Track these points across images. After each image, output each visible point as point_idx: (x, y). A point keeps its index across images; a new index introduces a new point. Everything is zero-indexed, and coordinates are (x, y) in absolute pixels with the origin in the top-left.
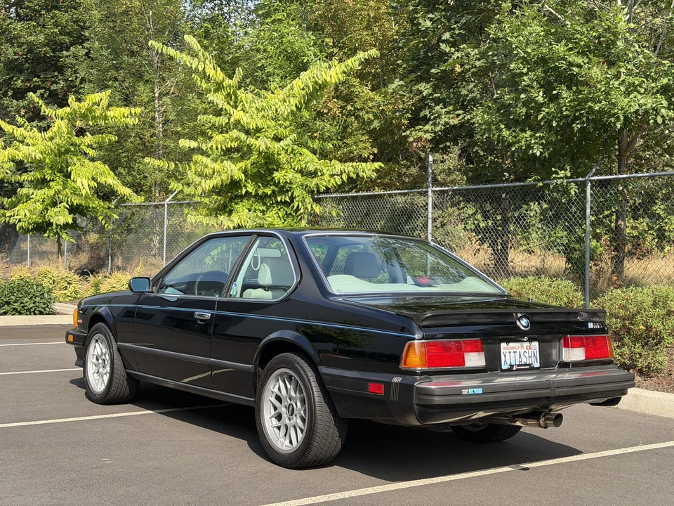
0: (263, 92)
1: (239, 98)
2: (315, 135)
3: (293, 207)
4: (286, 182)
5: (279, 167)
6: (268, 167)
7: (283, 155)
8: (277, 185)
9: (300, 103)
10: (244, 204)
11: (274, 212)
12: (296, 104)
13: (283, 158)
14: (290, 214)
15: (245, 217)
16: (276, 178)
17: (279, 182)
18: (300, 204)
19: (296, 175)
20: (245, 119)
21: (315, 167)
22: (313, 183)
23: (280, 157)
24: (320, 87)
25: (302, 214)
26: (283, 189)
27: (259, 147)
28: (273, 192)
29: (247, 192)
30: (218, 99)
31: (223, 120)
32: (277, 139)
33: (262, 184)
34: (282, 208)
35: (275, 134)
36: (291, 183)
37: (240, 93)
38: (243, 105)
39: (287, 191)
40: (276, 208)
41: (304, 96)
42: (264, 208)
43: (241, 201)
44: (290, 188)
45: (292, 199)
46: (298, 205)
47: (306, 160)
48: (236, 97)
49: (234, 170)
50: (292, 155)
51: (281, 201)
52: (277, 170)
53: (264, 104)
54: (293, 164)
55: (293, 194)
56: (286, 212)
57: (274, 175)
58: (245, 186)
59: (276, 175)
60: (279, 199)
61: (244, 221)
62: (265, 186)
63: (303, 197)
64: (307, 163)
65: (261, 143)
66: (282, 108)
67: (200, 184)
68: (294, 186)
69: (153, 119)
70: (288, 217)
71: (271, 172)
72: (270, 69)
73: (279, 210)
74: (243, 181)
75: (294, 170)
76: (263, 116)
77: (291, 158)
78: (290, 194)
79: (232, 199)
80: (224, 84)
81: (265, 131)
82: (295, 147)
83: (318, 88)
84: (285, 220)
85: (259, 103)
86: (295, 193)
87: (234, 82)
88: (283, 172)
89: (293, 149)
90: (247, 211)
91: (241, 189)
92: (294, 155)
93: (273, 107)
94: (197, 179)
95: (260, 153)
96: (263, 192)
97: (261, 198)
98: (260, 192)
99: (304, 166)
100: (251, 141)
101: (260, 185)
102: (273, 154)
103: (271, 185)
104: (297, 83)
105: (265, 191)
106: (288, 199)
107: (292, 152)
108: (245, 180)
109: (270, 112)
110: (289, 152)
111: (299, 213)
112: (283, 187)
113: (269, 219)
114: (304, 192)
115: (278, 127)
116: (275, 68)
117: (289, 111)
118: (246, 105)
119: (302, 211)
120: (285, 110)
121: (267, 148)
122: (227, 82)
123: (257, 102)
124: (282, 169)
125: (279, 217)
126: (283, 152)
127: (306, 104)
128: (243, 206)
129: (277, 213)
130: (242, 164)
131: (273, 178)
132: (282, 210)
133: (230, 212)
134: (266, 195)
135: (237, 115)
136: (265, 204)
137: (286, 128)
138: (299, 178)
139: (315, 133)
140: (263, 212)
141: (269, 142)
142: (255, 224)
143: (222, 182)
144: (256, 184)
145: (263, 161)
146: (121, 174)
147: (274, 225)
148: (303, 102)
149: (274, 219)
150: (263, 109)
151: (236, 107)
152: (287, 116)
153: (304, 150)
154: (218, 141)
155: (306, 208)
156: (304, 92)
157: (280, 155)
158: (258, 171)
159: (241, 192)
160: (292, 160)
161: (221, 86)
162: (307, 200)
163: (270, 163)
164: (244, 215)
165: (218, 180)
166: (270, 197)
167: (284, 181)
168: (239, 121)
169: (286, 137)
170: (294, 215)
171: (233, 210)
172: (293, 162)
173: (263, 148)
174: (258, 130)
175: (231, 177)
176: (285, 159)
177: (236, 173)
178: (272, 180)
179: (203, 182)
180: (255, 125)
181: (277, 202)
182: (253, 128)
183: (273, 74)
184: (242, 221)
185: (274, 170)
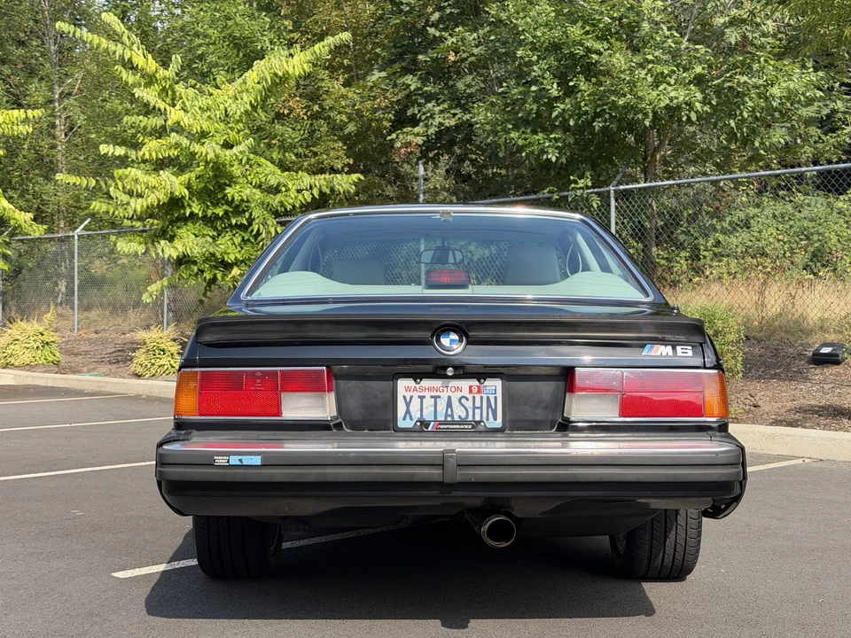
0: (208, 88)
1: (178, 94)
2: (274, 142)
3: (252, 231)
4: (242, 200)
5: (232, 180)
6: (218, 182)
7: (236, 167)
8: (230, 203)
9: (256, 100)
10: (188, 228)
11: (227, 238)
12: (251, 102)
13: (236, 170)
14: (248, 240)
15: (191, 244)
16: (229, 195)
17: (233, 199)
18: (261, 227)
19: (254, 190)
20: (186, 120)
21: (277, 181)
22: (277, 200)
23: (233, 169)
24: (280, 81)
25: (263, 239)
26: (238, 209)
27: (206, 155)
28: (226, 212)
29: (192, 213)
30: (149, 95)
31: (156, 122)
32: (228, 145)
33: (211, 203)
34: (237, 233)
35: (225, 140)
36: (248, 201)
37: (180, 88)
38: (183, 103)
39: (244, 211)
40: (230, 233)
41: (260, 92)
42: (215, 234)
43: (185, 224)
44: (246, 207)
45: (251, 221)
46: (259, 230)
47: (266, 172)
48: (174, 93)
49: (172, 183)
50: (247, 167)
51: (236, 224)
52: (230, 186)
53: (210, 103)
54: (249, 177)
55: (251, 214)
56: (243, 237)
57: (227, 191)
58: (190, 206)
59: (229, 191)
60: (234, 222)
61: (191, 249)
62: (216, 205)
63: (264, 218)
64: (266, 175)
65: (209, 149)
66: (234, 106)
67: (128, 204)
68: (253, 205)
69: (53, 126)
70: (245, 244)
71: (222, 187)
72: (212, 59)
73: (234, 235)
74: (187, 198)
75: (251, 184)
76: (209, 117)
77: (246, 170)
78: (247, 214)
79: (172, 222)
80: (157, 76)
81: (212, 136)
82: (252, 156)
83: (278, 81)
84: (242, 248)
85: (204, 101)
86: (254, 213)
87: (170, 73)
88: (238, 187)
89: (248, 159)
90: (194, 237)
91: (184, 208)
92: (251, 166)
93: (222, 106)
94: (125, 198)
95: (207, 163)
96: (214, 213)
97: (209, 221)
98: (209, 213)
99: (263, 180)
100: (196, 148)
101: (209, 204)
102: (224, 165)
103: (222, 205)
104: (252, 76)
105: (215, 211)
106: (245, 222)
107: (247, 163)
108: (189, 198)
109: (218, 113)
110: (243, 162)
111: (259, 238)
112: (238, 206)
113: (221, 246)
114: (265, 212)
115: (229, 130)
116: (219, 58)
117: (242, 110)
118: (187, 103)
119: (264, 235)
120: (238, 109)
121: (217, 156)
122: (162, 73)
123: (200, 100)
124: (235, 183)
125: (234, 244)
126: (236, 163)
127: (264, 100)
128: (188, 231)
129: (232, 239)
130: (184, 178)
131: (225, 195)
132: (237, 235)
133: (171, 239)
134: (216, 217)
135: (175, 115)
136: (215, 229)
137: (239, 132)
138: (258, 194)
139: (273, 139)
140: (213, 238)
141: (218, 149)
142: (205, 249)
143: (159, 201)
144: (203, 202)
145: (211, 174)
146: (11, 198)
147: (229, 254)
148: (259, 99)
149: (228, 247)
150: (208, 109)
151: (174, 106)
152: (240, 117)
153: (263, 160)
154: (152, 148)
155: (268, 232)
156: (260, 87)
157: (233, 166)
158: (205, 186)
159: (185, 213)
160: (248, 172)
161: (154, 79)
162: (269, 222)
163: (220, 177)
164: (189, 241)
165: (152, 199)
166: (221, 219)
167: (240, 198)
168: (178, 123)
169: (240, 143)
170: (253, 240)
171: (174, 236)
172: (250, 175)
173: (211, 156)
174: (204, 135)
175: (171, 193)
176: (239, 171)
177: (178, 188)
178: (223, 198)
179: (133, 201)
180: (199, 128)
181: (231, 226)
182: (197, 132)
183: (217, 65)
184: (188, 249)
185: (225, 184)
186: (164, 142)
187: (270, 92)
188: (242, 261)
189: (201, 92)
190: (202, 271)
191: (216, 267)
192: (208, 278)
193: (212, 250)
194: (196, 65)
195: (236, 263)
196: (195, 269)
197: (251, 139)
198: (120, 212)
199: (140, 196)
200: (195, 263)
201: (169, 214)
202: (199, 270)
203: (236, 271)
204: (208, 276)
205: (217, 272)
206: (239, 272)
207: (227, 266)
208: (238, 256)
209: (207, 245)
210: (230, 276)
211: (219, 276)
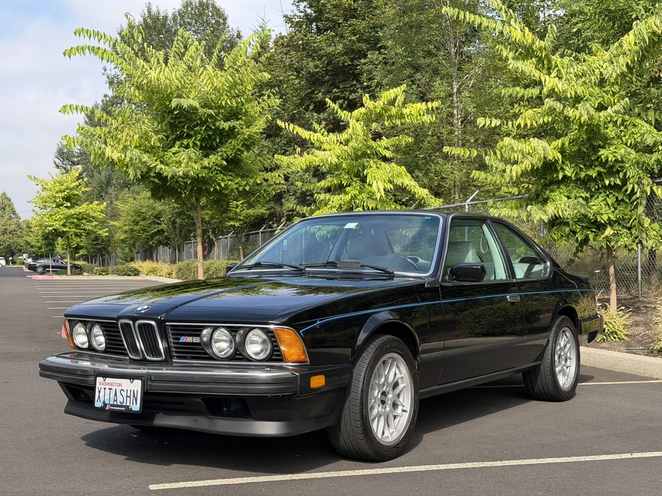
0: (582, 56)
1: (553, 63)
2: (649, 106)
3: (627, 190)
4: (616, 161)
5: (606, 141)
6: (592, 144)
7: (610, 128)
8: (603, 164)
9: (633, 61)
10: (561, 191)
11: (600, 199)
12: (628, 63)
13: (611, 132)
14: (623, 200)
15: (563, 206)
16: (603, 157)
17: (607, 161)
18: (636, 186)
19: (629, 150)
20: (560, 86)
21: (654, 139)
22: (653, 159)
23: (608, 131)
24: (659, 39)
25: (638, 198)
26: (613, 169)
27: (580, 118)
28: (600, 174)
29: (565, 177)
30: (528, 67)
31: (534, 92)
32: (601, 108)
33: (585, 165)
34: (610, 193)
35: (600, 103)
36: (622, 161)
37: (556, 58)
38: (559, 71)
39: (618, 172)
40: (603, 194)
41: (637, 52)
42: (588, 195)
43: (559, 187)
44: (620, 167)
45: (625, 181)
46: (633, 188)
47: (642, 132)
48: (550, 61)
49: (547, 149)
50: (622, 128)
51: (610, 184)
52: (603, 147)
53: (585, 68)
54: (624, 139)
55: (625, 174)
56: (617, 198)
57: (600, 153)
58: (562, 169)
59: (603, 153)
60: (607, 182)
61: (562, 211)
62: (590, 167)
63: (639, 178)
64: (643, 135)
65: (582, 112)
66: (610, 69)
67: (504, 171)
68: (627, 165)
69: (452, 115)
70: (619, 204)
71: (595, 149)
72: (589, 33)
73: (608, 196)
74: (560, 162)
75: (626, 144)
76: (584, 82)
77: (621, 131)
78: (621, 175)
79: (545, 186)
80: (534, 47)
81: (586, 100)
82: (627, 117)
83: (656, 39)
84: (615, 209)
85: (578, 68)
86: (628, 174)
87: (547, 43)
88: (612, 148)
89: (623, 121)
90: (566, 199)
91: (557, 172)
92: (626, 127)
93: (597, 71)
94: (501, 166)
95: (581, 125)
96: (587, 175)
97: (584, 183)
98: (583, 175)
99: (639, 140)
100: (570, 112)
101: (582, 166)
102: (598, 126)
103: (596, 166)
104: (629, 40)
105: (588, 173)
106: (618, 182)
107: (622, 124)
108: (563, 162)
109: (593, 78)
110: (618, 123)
111: (634, 198)
112: (612, 167)
113: (594, 207)
114: (640, 172)
115: (604, 94)
116: (594, 31)
117: (618, 72)
118: (562, 70)
119: (638, 195)
120: (611, 72)
121: (591, 118)
122: (539, 43)
123: (575, 67)
124: (610, 145)
125: (608, 204)
126: (610, 125)
127: (641, 62)
128: (561, 193)
129: (605, 200)
130: (559, 142)
131: (599, 157)
132: (610, 196)
133: (545, 201)
134: (590, 178)
135: (550, 82)
136: (588, 190)
137: (614, 94)
138: (633, 154)
139: (647, 103)
140: (586, 199)
141: (592, 111)
142: (576, 211)
143: (533, 166)
144: (576, 165)
145: (584, 137)
146: (418, 177)
147: (602, 214)
148: (636, 60)
149: (601, 207)
150: (584, 75)
151: (549, 74)
152: (615, 79)
153: (638, 121)
154: (528, 117)
155: (643, 192)
156: (637, 48)
157: (607, 128)
158: (579, 149)
159: (557, 177)
160: (623, 134)
161: (531, 50)
162: (644, 181)
163: (594, 139)
164: (562, 204)
165: (527, 164)
166: (594, 180)
167: (614, 159)
168: (553, 90)
169: (615, 104)
170: (628, 201)
171: (548, 199)
172: (625, 136)
173: (585, 118)
174: (578, 99)
175: (545, 158)
176: (613, 133)
177: (551, 153)
178: (597, 159)
179: (508, 168)
180: (573, 93)
181: (605, 187)
182: (571, 97)
183: (593, 38)
184: (560, 211)
185: (599, 146)
186: (539, 110)
187: (647, 52)
188: (615, 222)
189: (577, 59)
190: (574, 233)
191: (588, 228)
192: (580, 239)
193: (583, 211)
194: (572, 41)
195: (610, 223)
196: (567, 229)
197: (627, 99)
198: (497, 179)
199: (516, 163)
200: (567, 224)
201: (543, 178)
202: (571, 231)
203: (609, 231)
204: (580, 237)
205: (589, 232)
206: (612, 232)
207: (599, 227)
208: (612, 217)
209: (578, 207)
210: (602, 236)
211: (591, 236)
